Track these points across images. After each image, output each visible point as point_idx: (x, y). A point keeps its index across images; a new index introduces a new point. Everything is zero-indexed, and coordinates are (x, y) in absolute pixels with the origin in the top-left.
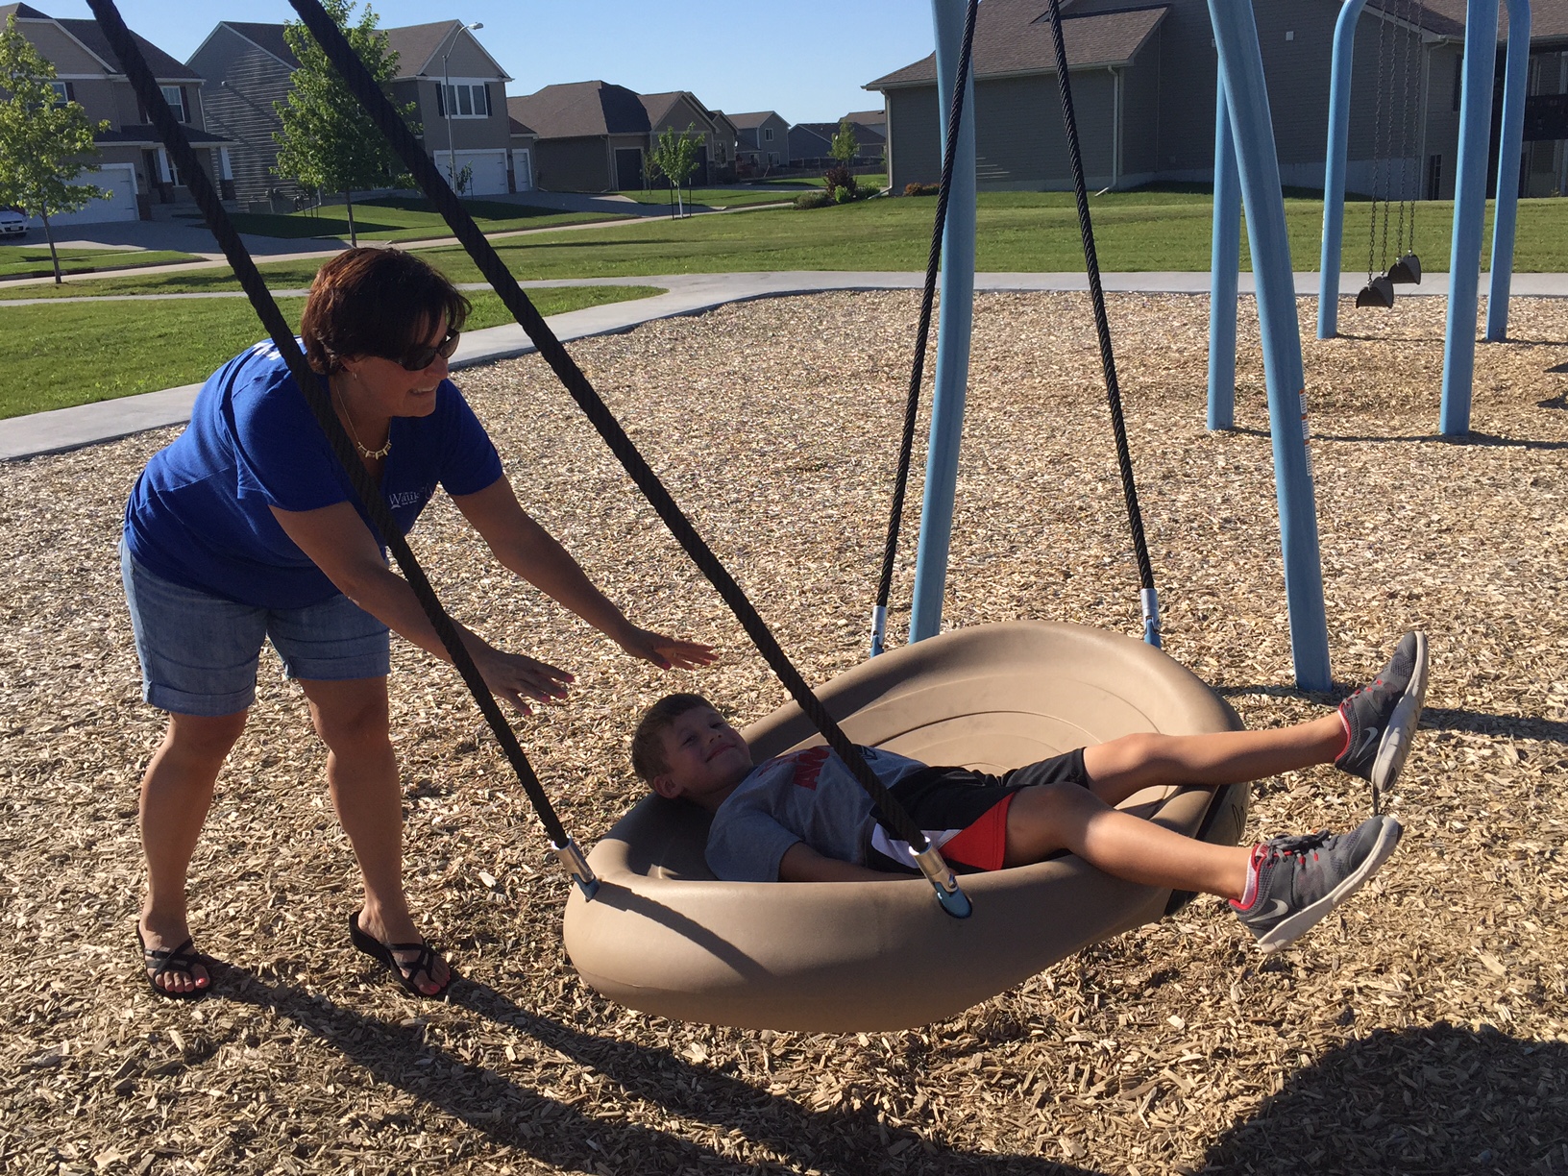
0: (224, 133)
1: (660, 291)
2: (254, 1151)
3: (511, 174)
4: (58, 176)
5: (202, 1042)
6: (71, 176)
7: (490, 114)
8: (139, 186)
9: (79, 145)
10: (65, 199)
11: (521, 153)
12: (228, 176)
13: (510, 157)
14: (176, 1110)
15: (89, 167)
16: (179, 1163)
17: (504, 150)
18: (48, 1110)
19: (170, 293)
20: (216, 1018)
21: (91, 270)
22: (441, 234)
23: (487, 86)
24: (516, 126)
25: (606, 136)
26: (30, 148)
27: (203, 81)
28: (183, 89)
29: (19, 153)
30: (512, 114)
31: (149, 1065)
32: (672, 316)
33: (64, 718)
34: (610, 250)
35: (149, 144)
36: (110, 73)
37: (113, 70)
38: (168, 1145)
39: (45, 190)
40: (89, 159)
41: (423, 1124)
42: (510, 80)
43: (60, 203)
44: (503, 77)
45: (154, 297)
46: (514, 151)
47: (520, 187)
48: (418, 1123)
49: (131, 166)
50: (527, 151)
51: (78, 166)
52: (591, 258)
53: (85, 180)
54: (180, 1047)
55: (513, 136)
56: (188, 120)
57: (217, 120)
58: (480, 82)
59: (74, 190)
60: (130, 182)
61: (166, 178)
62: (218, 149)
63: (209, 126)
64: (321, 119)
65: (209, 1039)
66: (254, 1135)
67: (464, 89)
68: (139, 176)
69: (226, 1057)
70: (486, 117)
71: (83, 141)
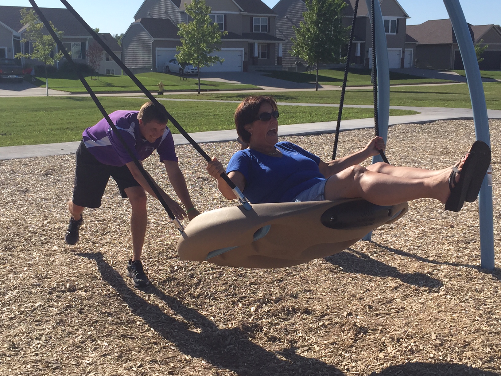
0: (283, 37)
1: (416, 113)
2: (70, 310)
3: (402, 60)
4: (205, 52)
5: (73, 288)
6: (209, 52)
7: (397, 32)
8: (245, 57)
9: (215, 40)
10: (207, 61)
11: (409, 51)
12: (281, 55)
13: (404, 52)
14: (59, 299)
15: (217, 49)
16: (52, 309)
17: (401, 49)
18: (32, 294)
19: (235, 100)
20: (80, 284)
21: (218, 90)
22: (364, 85)
23: (398, 20)
24: (409, 38)
25: (451, 44)
26: (197, 41)
27: (277, 15)
28: (269, 19)
29: (193, 43)
30: (408, 33)
31: (59, 289)
32: (409, 123)
33: (96, 219)
34: (420, 95)
35: (251, 41)
36: (241, 11)
37: (242, 10)
38: (52, 305)
39: (200, 57)
40: (218, 46)
41: (114, 316)
42: (409, 17)
43: (205, 63)
44: (406, 16)
45: (229, 102)
46: (406, 49)
47: (406, 65)
48: (113, 315)
49: (243, 49)
50: (412, 49)
51: (213, 49)
52: (408, 98)
53: (215, 54)
54: (67, 287)
55: (406, 42)
56: (269, 31)
57: (281, 32)
58: (395, 18)
59: (210, 57)
60: (241, 56)
61: (256, 55)
62: (279, 44)
63: (277, 34)
64: (311, 34)
65: (76, 288)
66: (73, 307)
67: (387, 22)
68: (245, 54)
69: (78, 293)
70: (395, 34)
71: (217, 38)
